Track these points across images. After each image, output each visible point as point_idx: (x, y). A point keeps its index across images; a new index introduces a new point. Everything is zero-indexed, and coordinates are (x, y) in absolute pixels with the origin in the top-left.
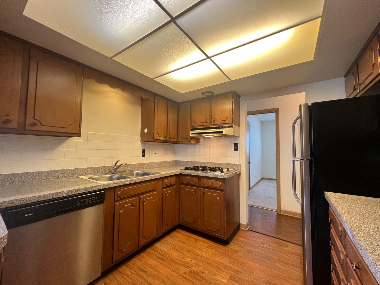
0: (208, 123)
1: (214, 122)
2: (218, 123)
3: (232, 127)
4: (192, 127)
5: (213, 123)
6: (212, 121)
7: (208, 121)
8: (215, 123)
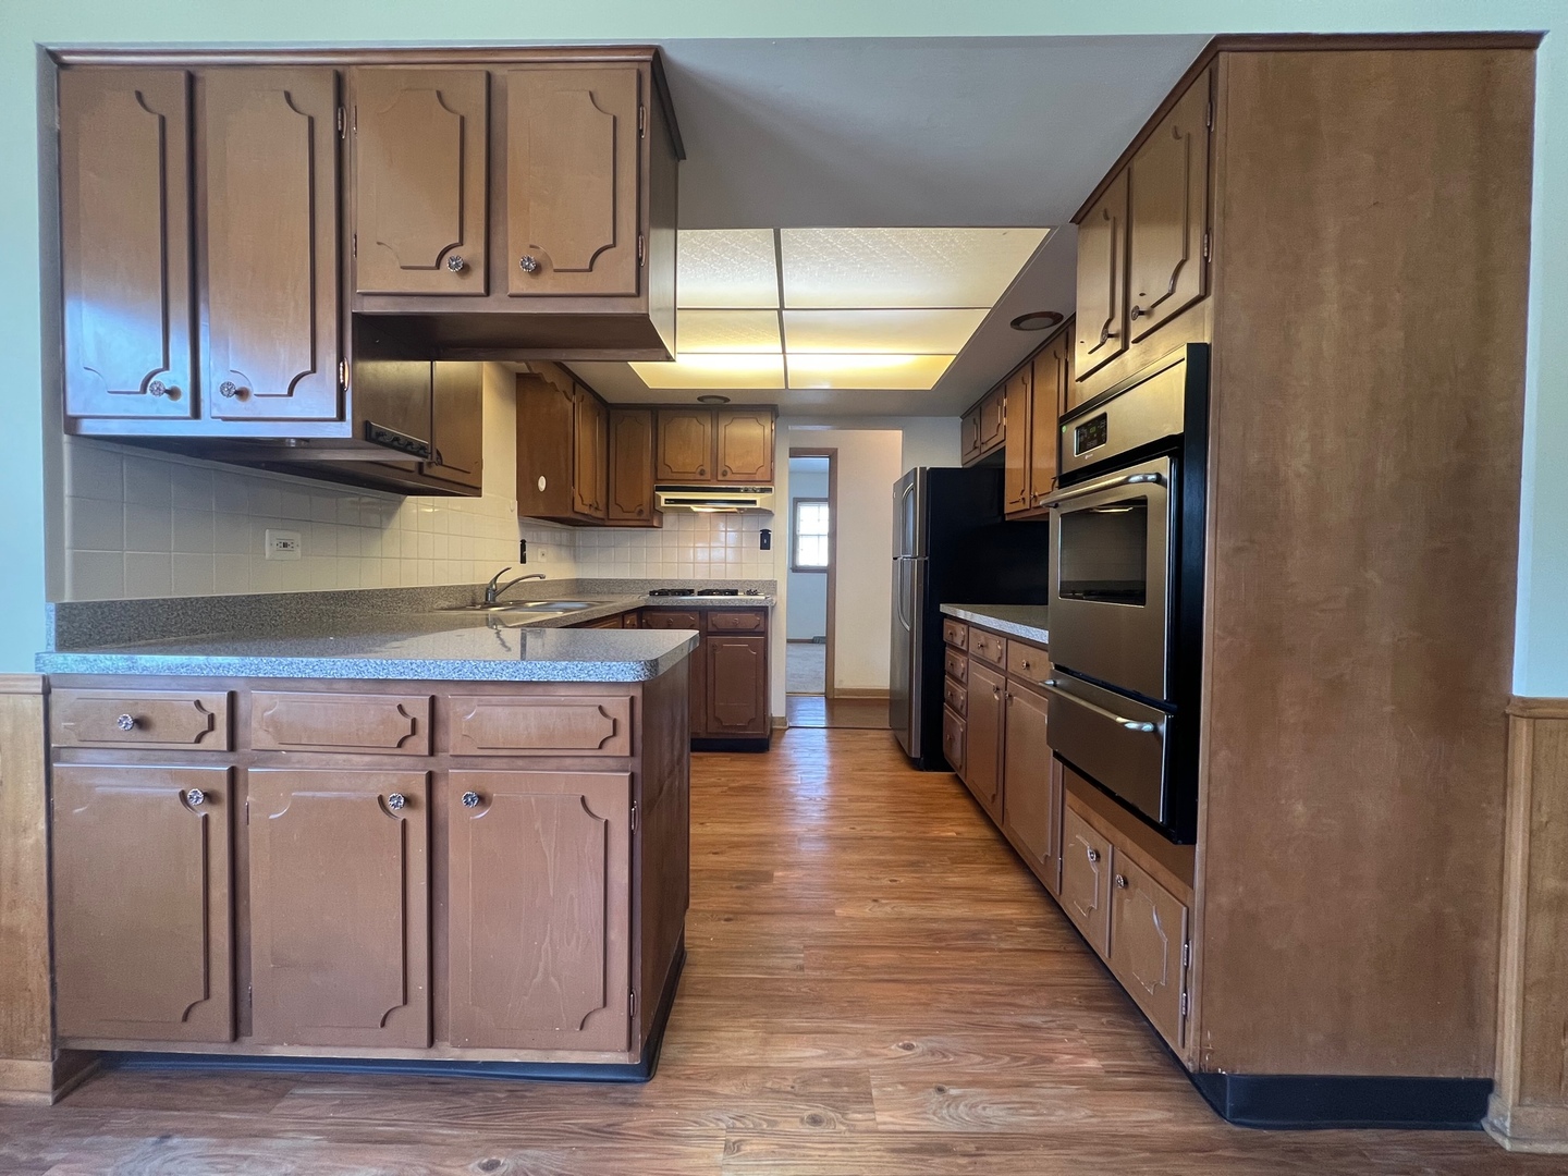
0: (708, 476)
1: (724, 474)
2: (738, 477)
3: (770, 490)
4: (657, 480)
5: (720, 478)
6: (720, 472)
7: (708, 469)
8: (727, 478)
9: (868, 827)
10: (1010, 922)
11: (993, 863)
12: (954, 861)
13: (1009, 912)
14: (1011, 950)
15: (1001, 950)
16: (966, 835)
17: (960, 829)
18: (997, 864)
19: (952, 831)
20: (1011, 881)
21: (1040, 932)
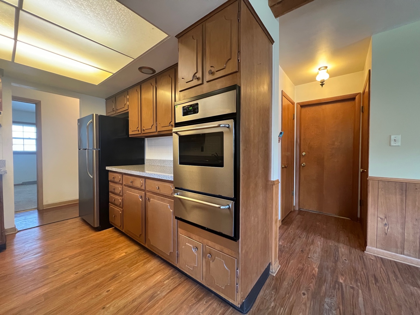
9: (85, 269)
10: (161, 282)
11: (144, 259)
12: (129, 266)
13: (158, 277)
14: (166, 295)
15: (164, 297)
16: (129, 252)
17: (125, 251)
18: (146, 259)
19: (123, 253)
20: (153, 264)
21: (171, 280)
